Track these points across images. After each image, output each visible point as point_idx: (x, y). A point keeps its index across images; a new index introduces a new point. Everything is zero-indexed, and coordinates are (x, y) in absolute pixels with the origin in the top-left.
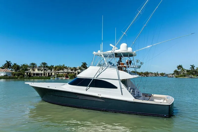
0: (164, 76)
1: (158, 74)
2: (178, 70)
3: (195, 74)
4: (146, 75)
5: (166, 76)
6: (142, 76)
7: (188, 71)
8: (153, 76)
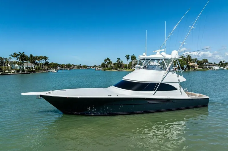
0: (87, 69)
1: (81, 66)
2: (105, 63)
3: (120, 67)
4: (69, 68)
5: (89, 68)
6: (64, 69)
7: (115, 64)
8: (76, 68)
